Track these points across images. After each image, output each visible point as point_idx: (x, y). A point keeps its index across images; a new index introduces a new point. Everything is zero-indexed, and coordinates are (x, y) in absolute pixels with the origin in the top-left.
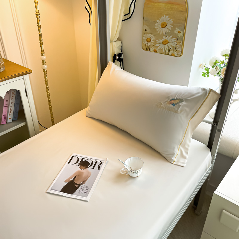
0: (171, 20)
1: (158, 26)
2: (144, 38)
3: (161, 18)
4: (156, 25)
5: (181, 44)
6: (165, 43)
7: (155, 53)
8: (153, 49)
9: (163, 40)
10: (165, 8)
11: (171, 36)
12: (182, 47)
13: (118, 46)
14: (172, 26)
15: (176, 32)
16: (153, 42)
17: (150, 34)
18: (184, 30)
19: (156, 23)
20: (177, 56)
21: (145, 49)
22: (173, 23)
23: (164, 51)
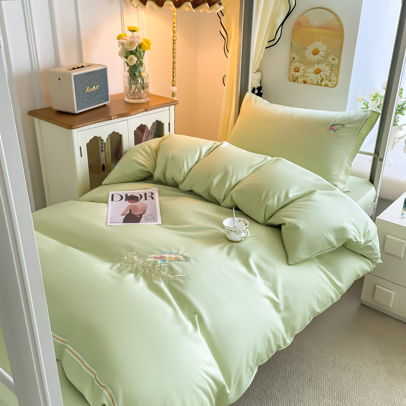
1: (308, 53)
2: (291, 67)
3: (313, 44)
4: (306, 52)
5: (336, 72)
6: (317, 72)
7: (305, 84)
8: (303, 79)
9: (315, 68)
10: (317, 33)
11: (324, 64)
12: (337, 75)
13: (257, 78)
14: (325, 53)
15: (330, 59)
16: (302, 71)
17: (299, 63)
18: (339, 57)
20: (331, 86)
21: (293, 81)
22: (327, 49)
23: (315, 82)
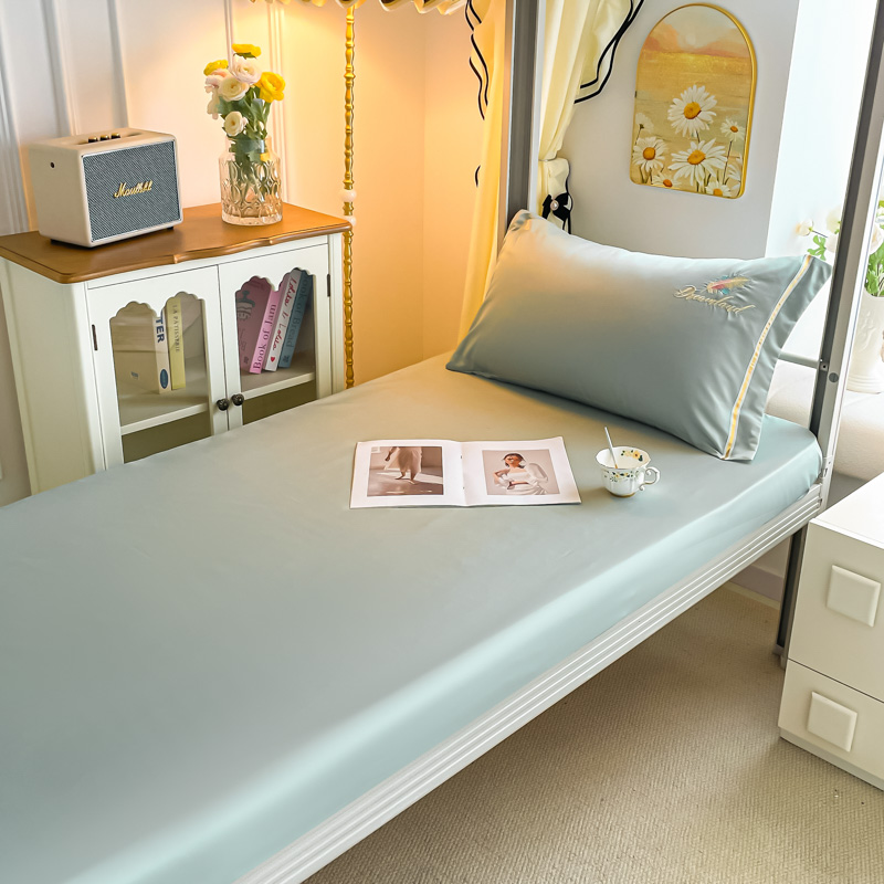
0: (713, 97)
1: (676, 113)
2: (636, 148)
3: (686, 91)
4: (669, 111)
5: (740, 161)
6: (695, 161)
7: (668, 189)
8: (663, 177)
9: (690, 151)
11: (713, 141)
12: (742, 169)
13: (558, 173)
14: (715, 114)
15: (725, 128)
18: (747, 123)
19: (672, 106)
20: (729, 194)
22: (717, 104)
23: (692, 183)
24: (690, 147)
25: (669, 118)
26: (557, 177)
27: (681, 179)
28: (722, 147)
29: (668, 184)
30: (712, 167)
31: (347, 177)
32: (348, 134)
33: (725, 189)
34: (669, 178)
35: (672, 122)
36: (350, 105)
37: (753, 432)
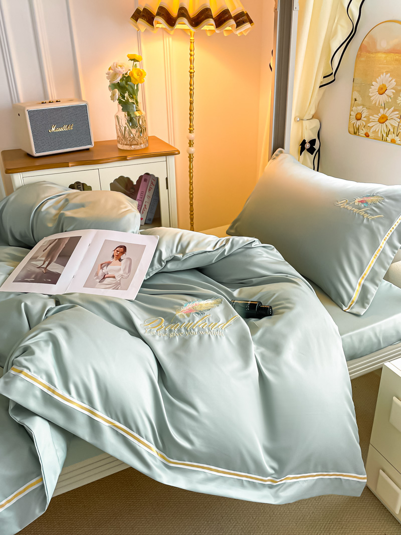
0: (394, 80)
1: (373, 91)
2: (352, 113)
3: (379, 78)
4: (370, 90)
6: (382, 121)
7: (367, 138)
8: (365, 131)
9: (380, 115)
10: (385, 61)
11: (392, 108)
13: (312, 127)
14: (394, 91)
15: (400, 100)
16: (365, 119)
17: (362, 107)
19: (372, 87)
20: (399, 142)
21: (353, 133)
22: (396, 85)
23: (380, 135)
24: (380, 112)
25: (370, 95)
26: (311, 130)
27: (374, 132)
28: (397, 112)
29: (367, 135)
30: (391, 125)
31: (190, 127)
32: (191, 103)
33: (397, 139)
34: (368, 131)
35: (371, 97)
36: (192, 87)
37: (369, 296)
